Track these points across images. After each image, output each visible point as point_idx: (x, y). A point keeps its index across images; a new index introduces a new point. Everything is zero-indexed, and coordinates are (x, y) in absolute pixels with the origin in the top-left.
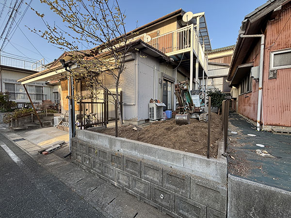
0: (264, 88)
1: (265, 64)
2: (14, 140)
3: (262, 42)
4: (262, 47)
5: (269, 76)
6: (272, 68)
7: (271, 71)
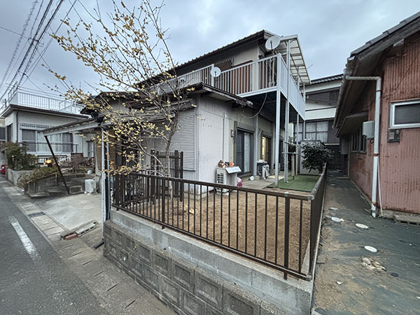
0: (382, 155)
1: (383, 120)
2: (30, 215)
3: (378, 88)
4: (378, 94)
5: (388, 138)
6: (394, 126)
7: (392, 130)
